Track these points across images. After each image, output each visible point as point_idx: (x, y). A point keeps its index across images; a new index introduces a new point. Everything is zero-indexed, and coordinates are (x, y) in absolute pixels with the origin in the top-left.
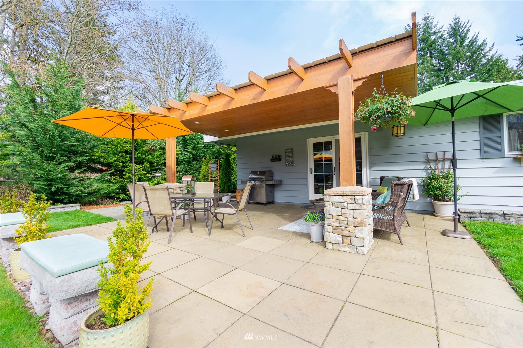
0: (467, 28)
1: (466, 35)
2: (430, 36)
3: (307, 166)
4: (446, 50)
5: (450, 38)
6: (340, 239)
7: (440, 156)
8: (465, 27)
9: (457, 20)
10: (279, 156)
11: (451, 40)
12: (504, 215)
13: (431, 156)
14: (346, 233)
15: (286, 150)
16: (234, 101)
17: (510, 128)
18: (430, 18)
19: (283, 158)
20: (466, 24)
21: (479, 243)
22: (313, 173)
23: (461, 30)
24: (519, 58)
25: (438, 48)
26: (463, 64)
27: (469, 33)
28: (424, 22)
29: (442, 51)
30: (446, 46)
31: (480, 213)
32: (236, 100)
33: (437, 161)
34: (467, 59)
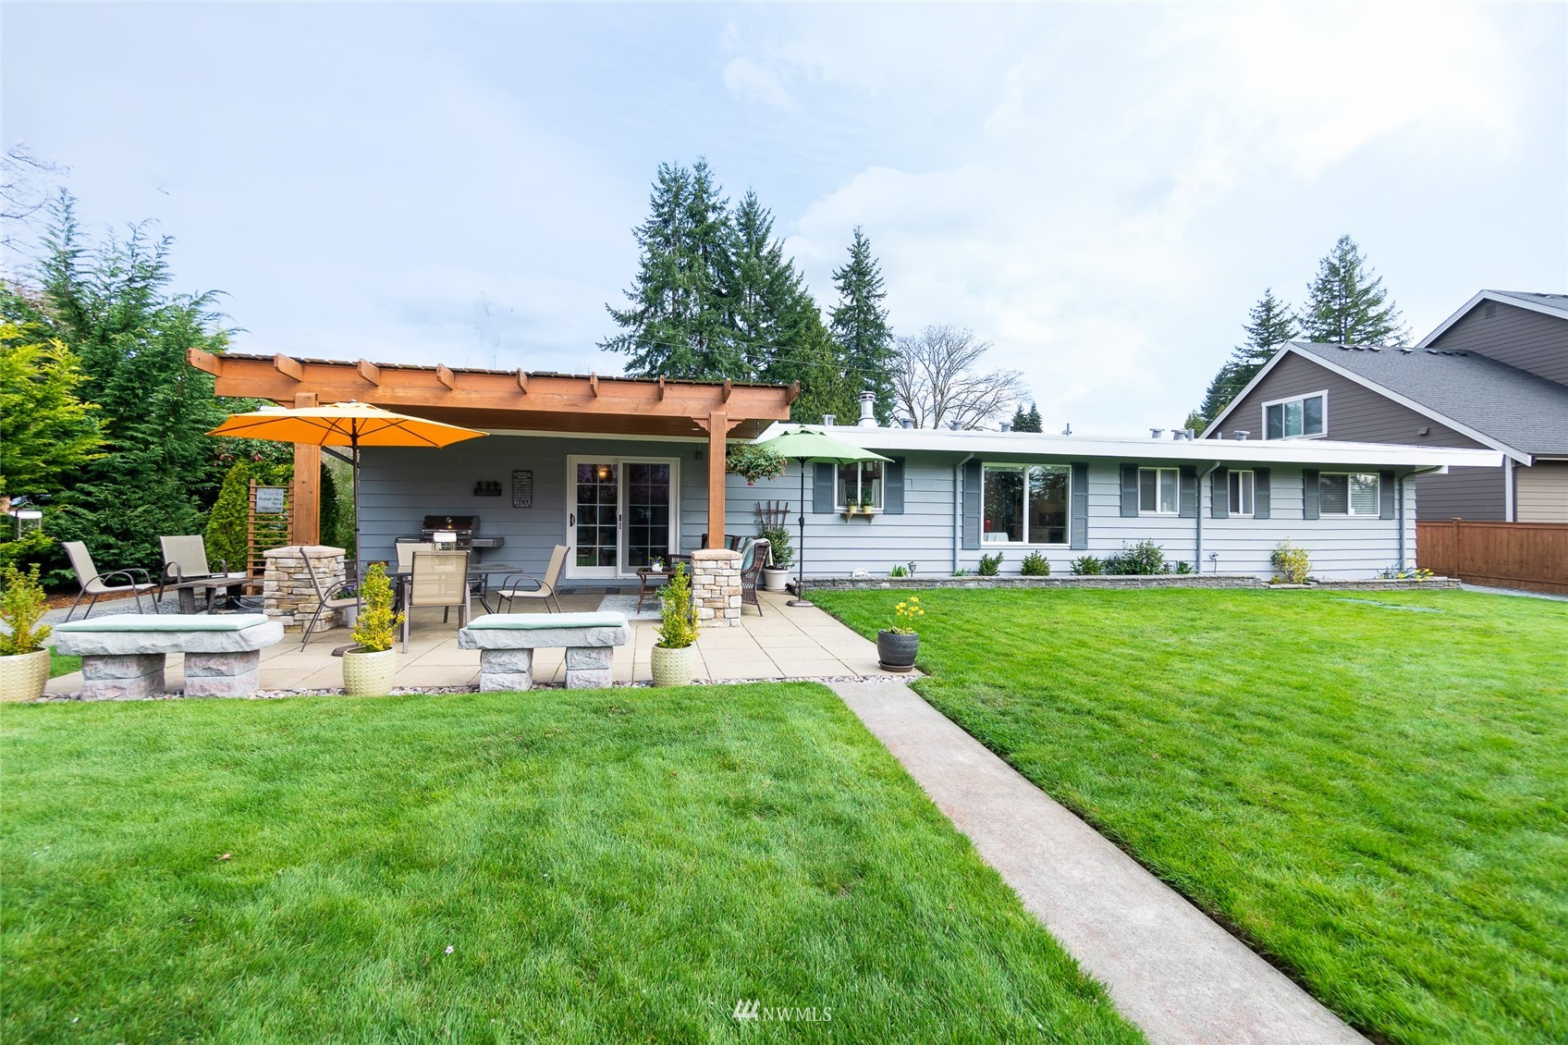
0: (767, 223)
1: (764, 237)
2: (707, 211)
3: (563, 510)
4: (733, 254)
5: (740, 231)
6: (711, 612)
7: (773, 507)
8: (765, 220)
9: (753, 199)
10: (496, 484)
11: (741, 234)
12: (834, 581)
13: (763, 507)
14: (719, 605)
15: (516, 471)
16: (524, 397)
17: (839, 478)
18: (707, 170)
19: (507, 489)
20: (765, 213)
21: (821, 608)
22: (575, 525)
23: (758, 222)
24: (834, 312)
25: (719, 245)
26: (757, 294)
27: (769, 235)
28: (696, 173)
29: (724, 252)
30: (733, 245)
31: (815, 581)
32: (531, 396)
33: (769, 512)
34: (764, 287)
